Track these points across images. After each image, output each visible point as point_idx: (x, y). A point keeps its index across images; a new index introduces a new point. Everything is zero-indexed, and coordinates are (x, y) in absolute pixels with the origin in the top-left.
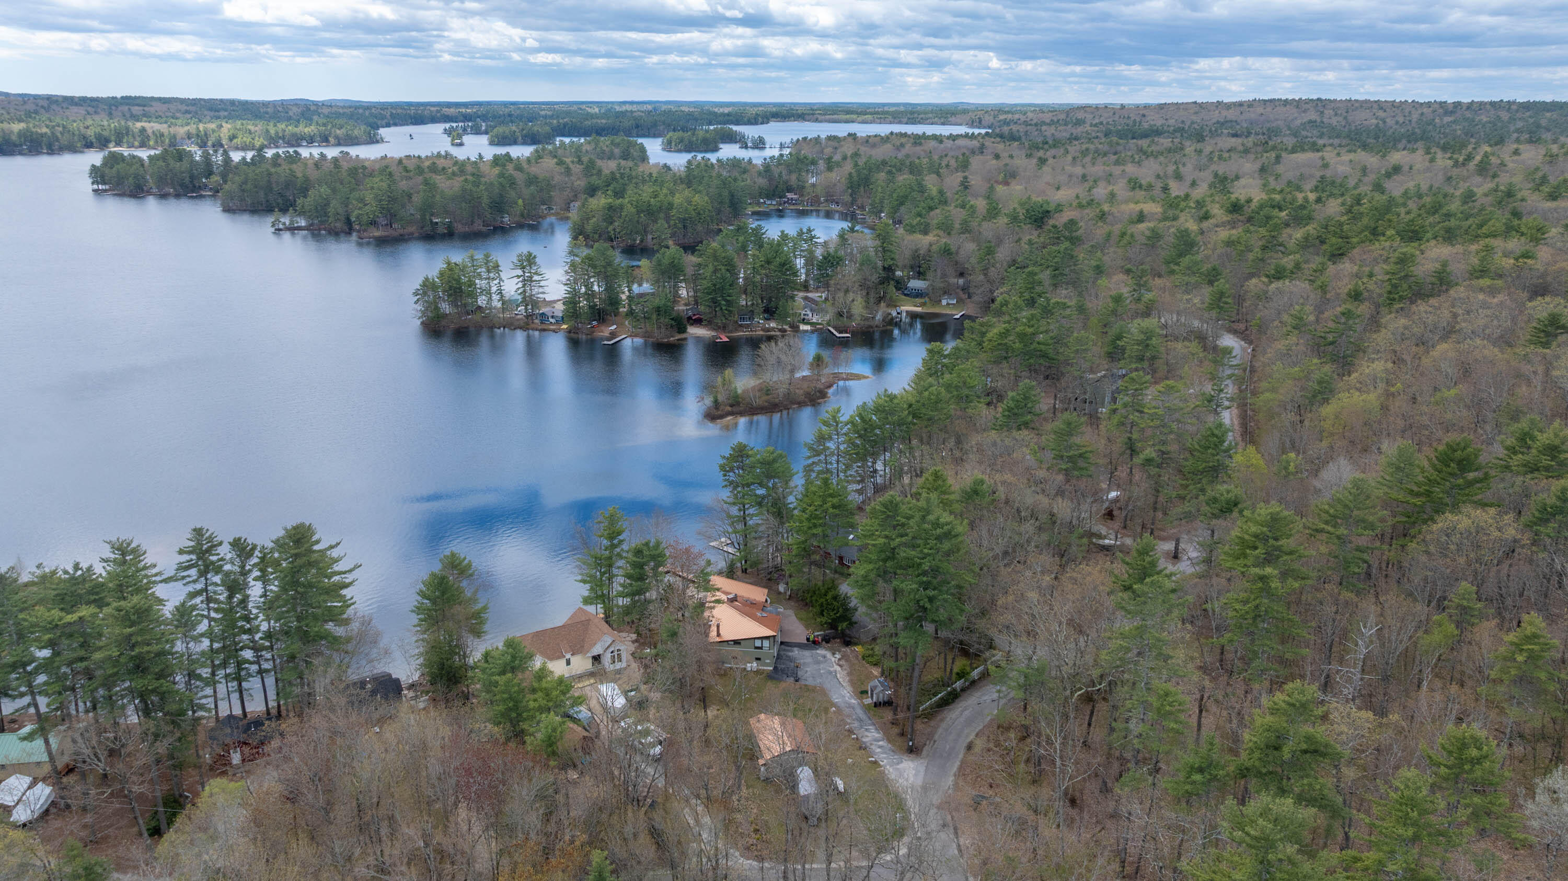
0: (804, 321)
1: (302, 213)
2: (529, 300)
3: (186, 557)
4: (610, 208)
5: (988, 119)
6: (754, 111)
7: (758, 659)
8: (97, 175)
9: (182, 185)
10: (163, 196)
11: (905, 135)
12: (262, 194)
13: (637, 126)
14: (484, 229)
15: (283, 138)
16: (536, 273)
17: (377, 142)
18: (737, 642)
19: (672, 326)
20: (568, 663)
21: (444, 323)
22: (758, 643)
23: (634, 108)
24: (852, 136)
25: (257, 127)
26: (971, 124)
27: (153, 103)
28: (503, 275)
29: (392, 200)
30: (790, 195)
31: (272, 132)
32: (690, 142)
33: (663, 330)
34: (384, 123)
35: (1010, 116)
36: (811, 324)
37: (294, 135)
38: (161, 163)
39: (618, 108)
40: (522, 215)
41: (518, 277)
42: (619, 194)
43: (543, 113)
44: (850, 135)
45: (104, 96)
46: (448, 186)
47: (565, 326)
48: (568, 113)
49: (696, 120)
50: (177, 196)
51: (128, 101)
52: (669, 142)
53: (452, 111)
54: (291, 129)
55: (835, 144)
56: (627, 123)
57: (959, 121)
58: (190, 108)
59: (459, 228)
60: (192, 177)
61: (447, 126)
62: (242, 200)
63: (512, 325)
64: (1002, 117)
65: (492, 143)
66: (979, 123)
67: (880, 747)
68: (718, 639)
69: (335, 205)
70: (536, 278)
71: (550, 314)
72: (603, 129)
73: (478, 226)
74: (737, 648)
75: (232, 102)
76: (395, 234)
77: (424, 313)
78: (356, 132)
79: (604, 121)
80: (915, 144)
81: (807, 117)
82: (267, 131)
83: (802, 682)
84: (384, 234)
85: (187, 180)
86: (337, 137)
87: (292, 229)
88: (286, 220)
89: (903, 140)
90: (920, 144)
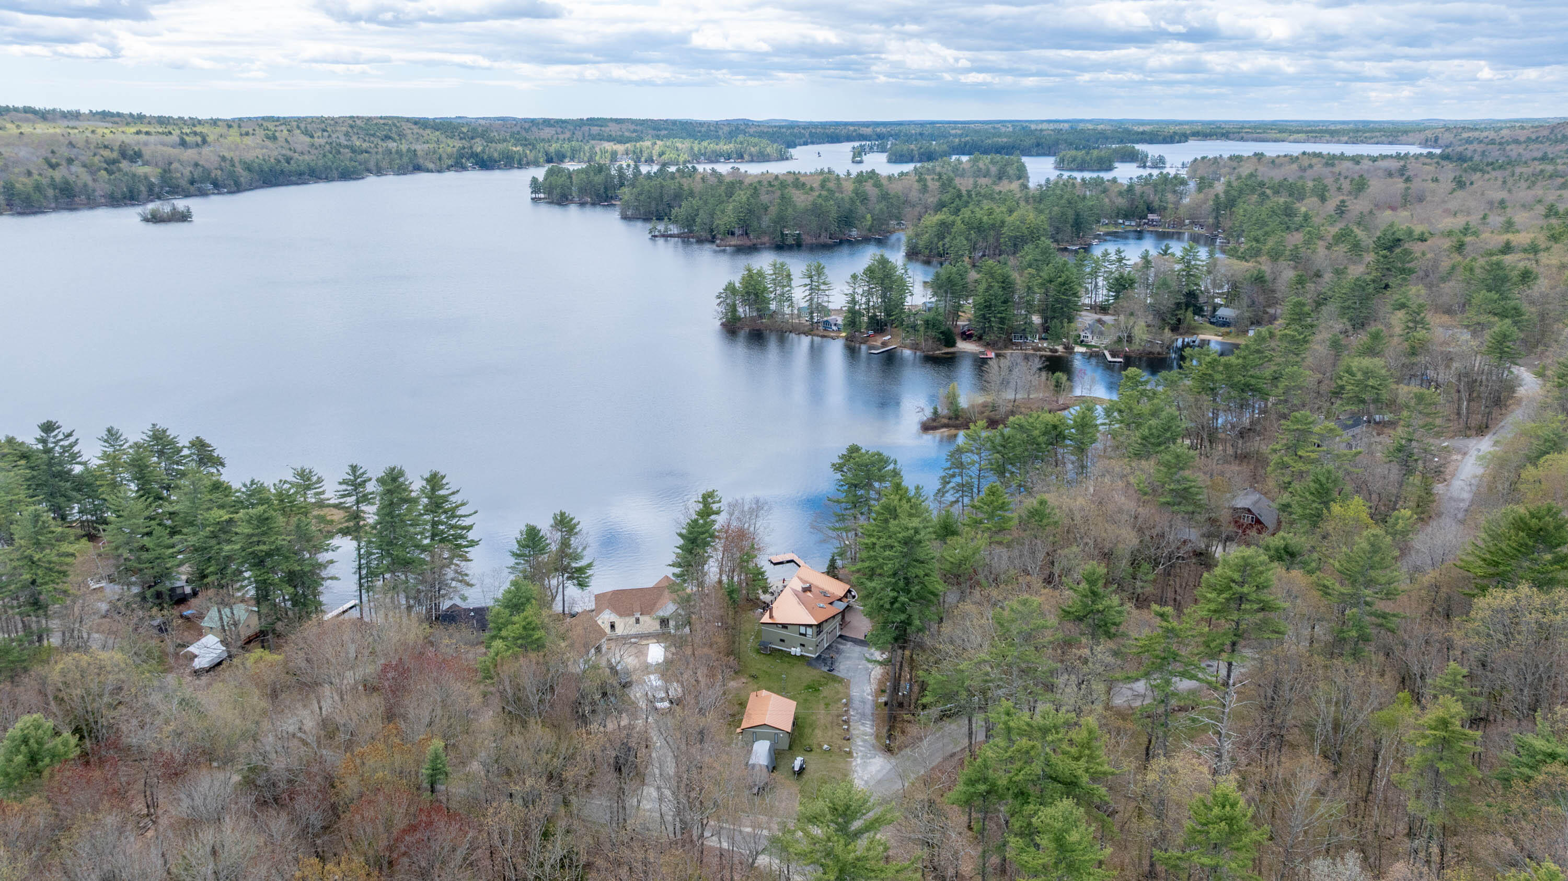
0: (1082, 343)
1: (676, 222)
2: (816, 308)
3: (344, 487)
4: (943, 224)
5: (1447, 137)
6: (1172, 129)
7: (803, 645)
8: (535, 186)
9: (598, 195)
10: (582, 204)
11: (1319, 155)
12: (653, 204)
13: (1038, 145)
14: (830, 241)
15: (704, 154)
16: (824, 283)
17: (787, 159)
18: (785, 626)
19: (939, 339)
20: (638, 621)
21: (738, 325)
22: (802, 630)
23: (1045, 126)
24: (1259, 156)
25: (683, 145)
26: (1425, 143)
27: (610, 124)
28: (793, 284)
29: (750, 211)
30: (1150, 216)
31: (696, 149)
32: (1084, 161)
33: (930, 342)
34: (802, 141)
35: (1476, 134)
36: (1087, 346)
37: (713, 152)
38: (583, 176)
39: (1033, 127)
40: (870, 230)
41: (806, 285)
42: (957, 211)
43: (953, 132)
44: (1256, 154)
45: (575, 118)
46: (801, 199)
47: (844, 334)
48: (976, 132)
49: (1107, 138)
50: (593, 204)
51: (592, 122)
52: (1062, 160)
53: (868, 131)
54: (713, 146)
55: (1235, 164)
56: (1028, 142)
57: (1411, 140)
58: (639, 128)
59: (808, 240)
60: (606, 189)
61: (857, 144)
62: (637, 208)
63: (800, 331)
64: (1465, 135)
65: (890, 161)
66: (1436, 142)
67: (864, 741)
68: (770, 621)
69: (702, 216)
70: (822, 287)
71: (833, 322)
72: (1003, 148)
73: (824, 239)
74: (783, 632)
75: (674, 122)
76: (749, 243)
77: (726, 314)
78: (769, 150)
79: (1005, 140)
80: (1327, 164)
81: (1231, 136)
82: (692, 148)
83: (835, 673)
84: (739, 243)
85: (602, 190)
86: (751, 155)
87: (666, 236)
88: (661, 227)
89: (1314, 161)
90: (1333, 165)
